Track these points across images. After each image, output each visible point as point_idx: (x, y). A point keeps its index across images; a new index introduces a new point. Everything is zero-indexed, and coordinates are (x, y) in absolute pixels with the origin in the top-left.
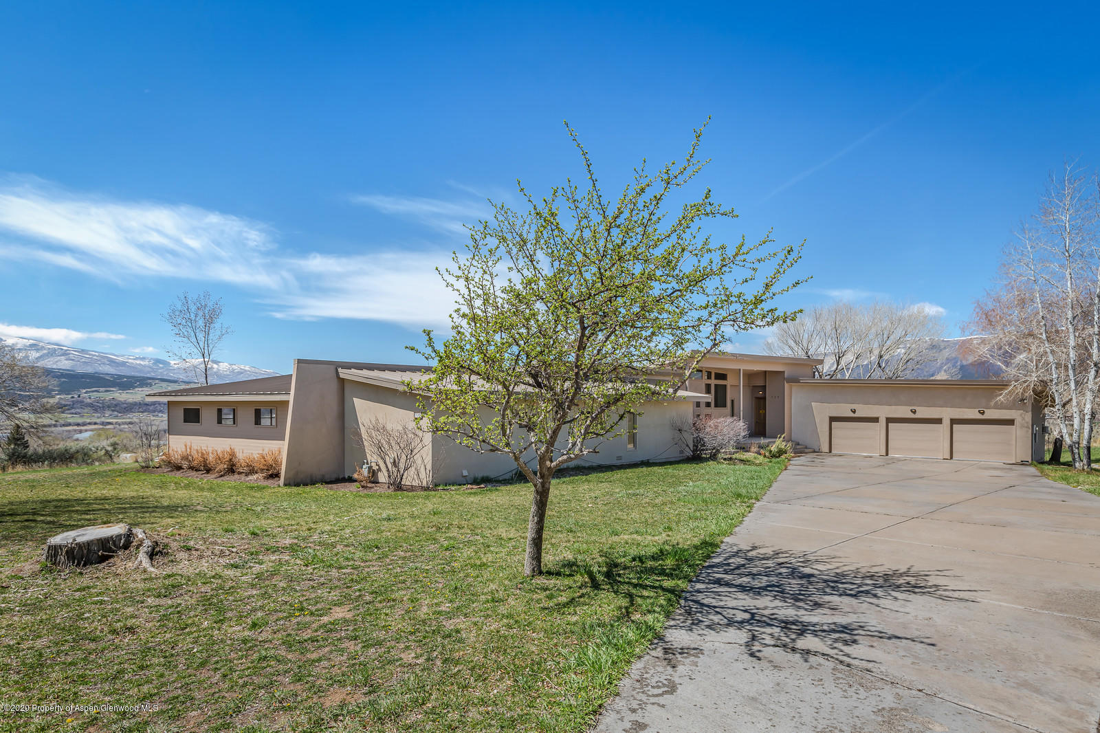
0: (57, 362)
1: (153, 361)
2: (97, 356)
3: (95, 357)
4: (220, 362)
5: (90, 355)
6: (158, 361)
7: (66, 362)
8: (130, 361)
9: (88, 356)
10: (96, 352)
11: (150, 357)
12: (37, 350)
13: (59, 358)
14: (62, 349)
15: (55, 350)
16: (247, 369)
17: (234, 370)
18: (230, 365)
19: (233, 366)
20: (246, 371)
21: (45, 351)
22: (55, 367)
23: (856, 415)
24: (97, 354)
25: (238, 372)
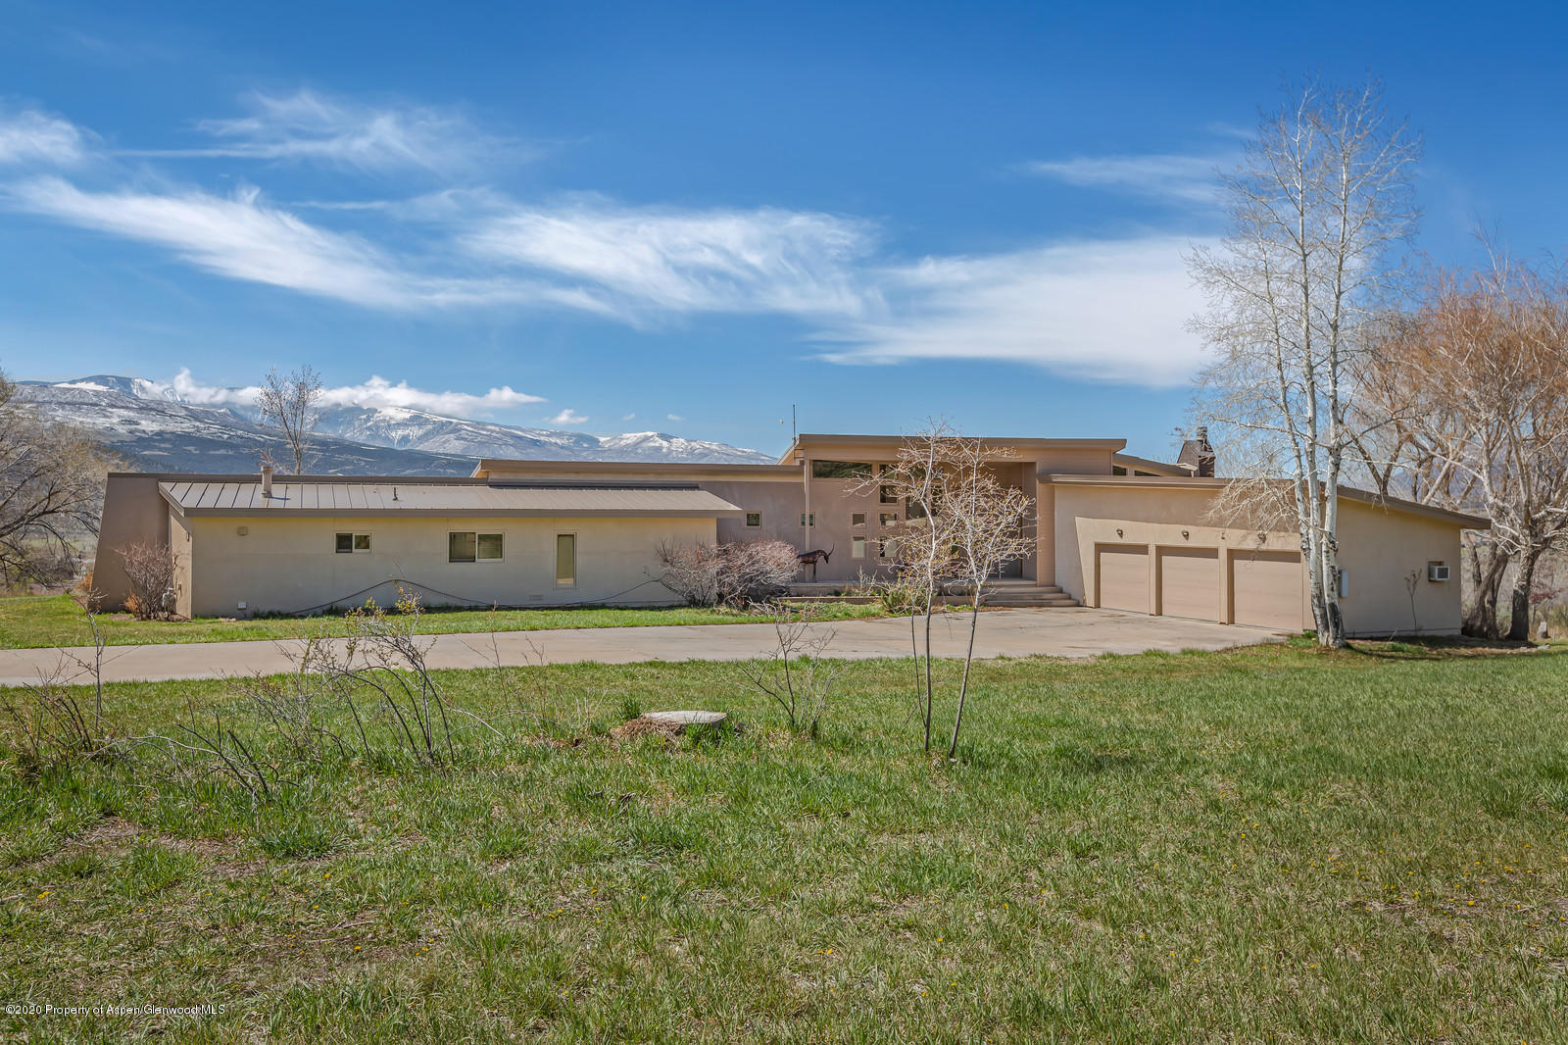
0: (444, 442)
1: (574, 439)
2: (497, 433)
3: (494, 434)
4: (672, 437)
5: (488, 430)
6: (581, 438)
7: (457, 443)
8: (542, 438)
9: (485, 433)
10: (496, 425)
11: (570, 431)
12: (420, 425)
13: (447, 436)
14: (451, 423)
15: (443, 424)
16: (714, 447)
17: (693, 450)
18: (688, 441)
19: (693, 444)
20: (713, 451)
21: (430, 427)
22: (441, 451)
23: (1124, 541)
24: (497, 429)
25: (700, 454)
